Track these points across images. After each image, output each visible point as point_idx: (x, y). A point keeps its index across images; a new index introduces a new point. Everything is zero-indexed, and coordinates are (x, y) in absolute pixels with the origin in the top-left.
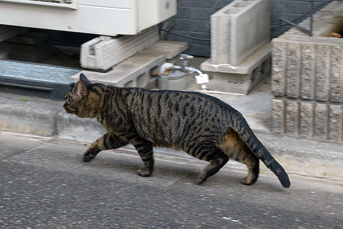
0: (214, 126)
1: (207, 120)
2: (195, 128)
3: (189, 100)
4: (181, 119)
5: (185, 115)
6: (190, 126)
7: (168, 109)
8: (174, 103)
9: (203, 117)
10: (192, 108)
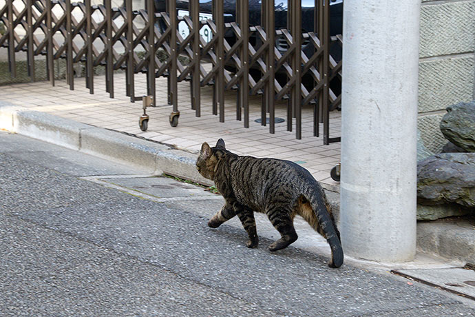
0: (287, 192)
1: (283, 184)
2: (273, 191)
3: (274, 166)
4: (264, 183)
5: (268, 178)
6: (268, 189)
7: (257, 172)
8: (262, 167)
9: (280, 181)
10: (274, 173)
